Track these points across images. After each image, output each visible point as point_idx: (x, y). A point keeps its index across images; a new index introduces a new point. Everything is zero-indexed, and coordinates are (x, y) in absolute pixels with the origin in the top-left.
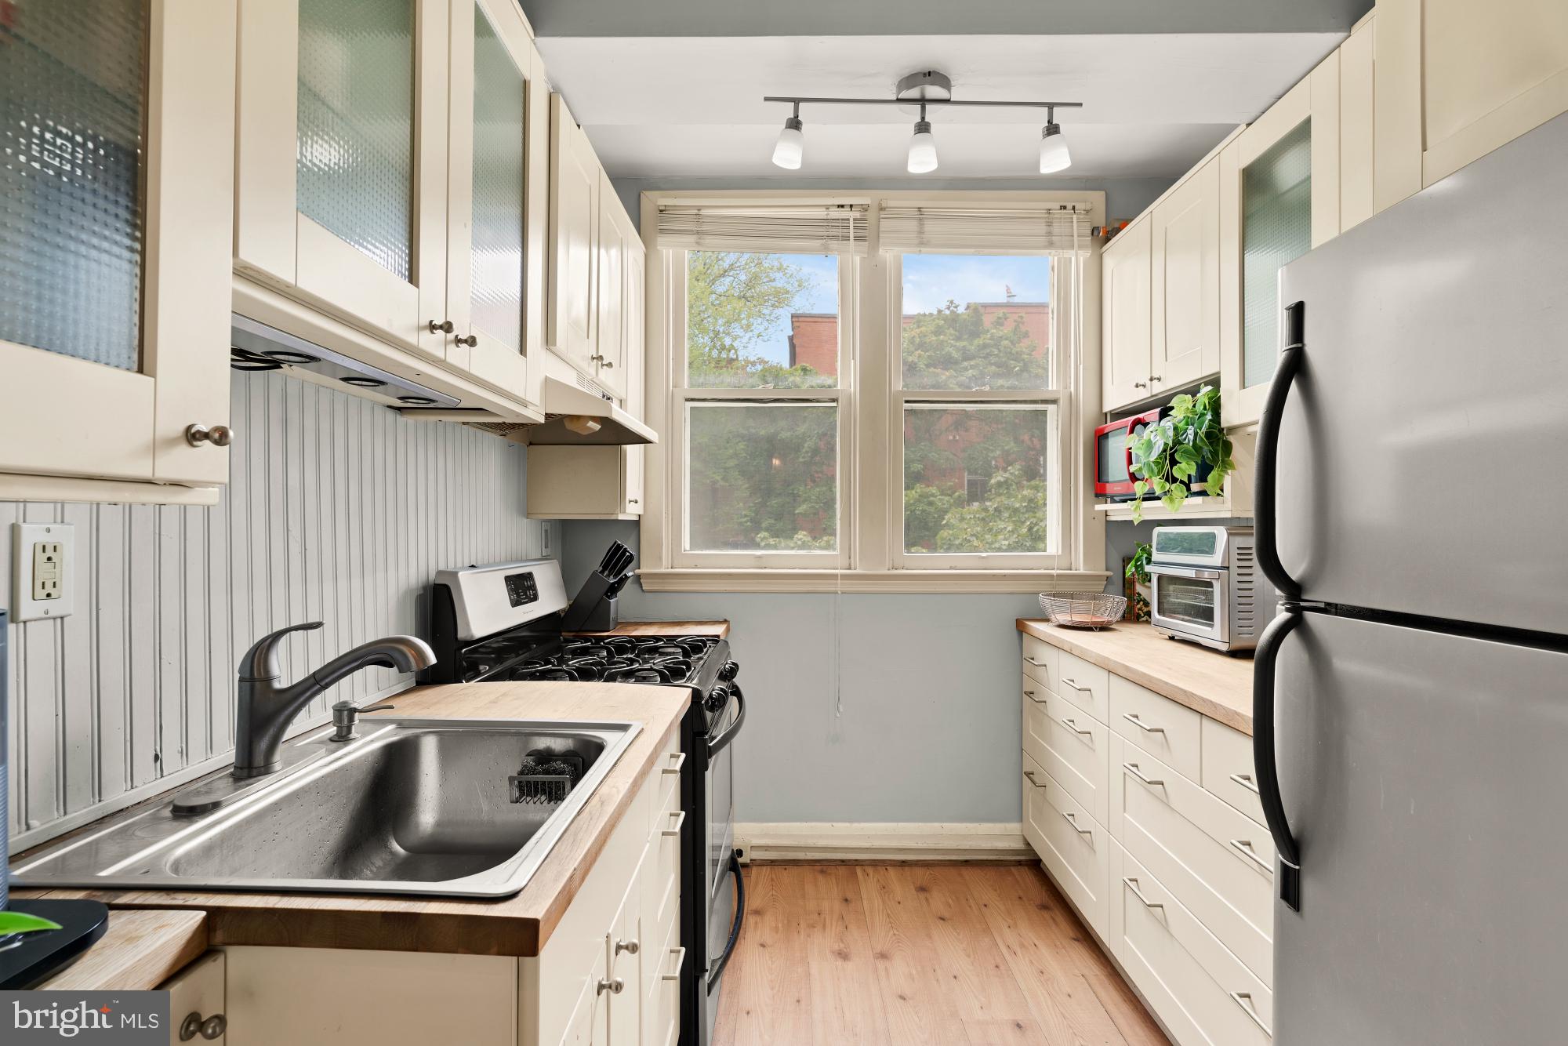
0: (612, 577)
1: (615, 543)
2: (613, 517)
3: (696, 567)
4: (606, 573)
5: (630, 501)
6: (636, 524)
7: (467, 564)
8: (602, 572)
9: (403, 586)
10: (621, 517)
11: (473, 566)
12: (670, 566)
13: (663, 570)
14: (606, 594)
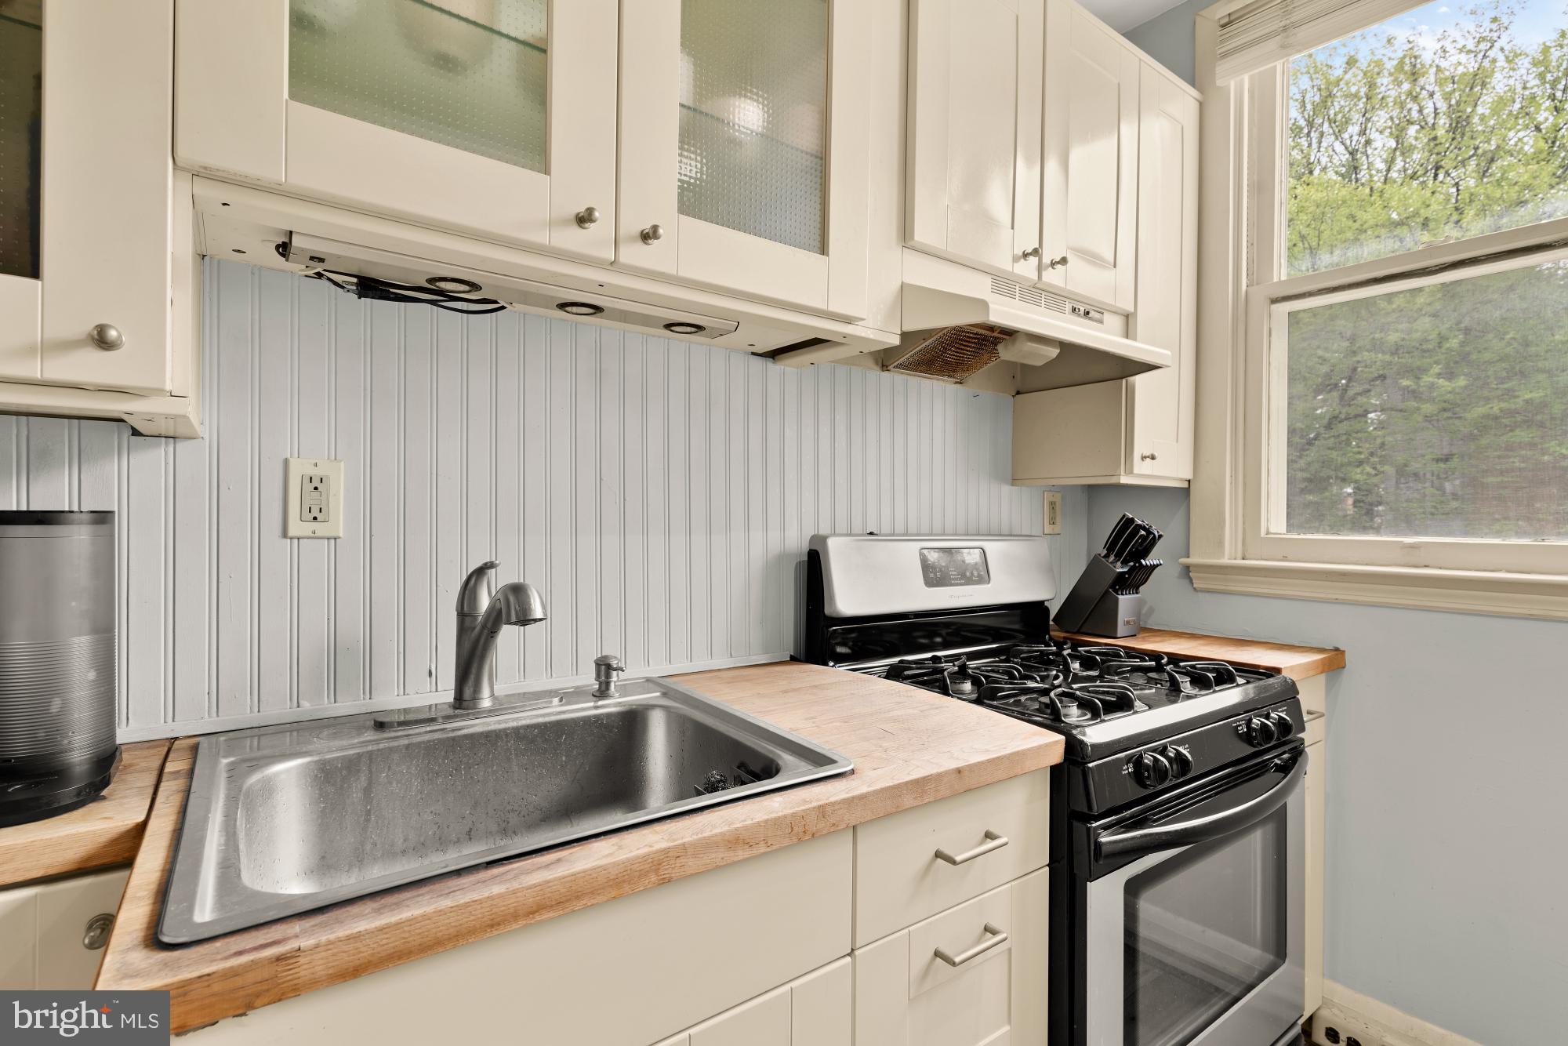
0: (1119, 563)
1: (1124, 516)
2: (1113, 481)
3: (1285, 559)
4: (1112, 558)
5: (1143, 458)
6: (1183, 494)
7: (857, 527)
8: (1107, 556)
9: (775, 547)
10: (1125, 480)
11: (871, 533)
12: (1240, 555)
13: (1225, 561)
14: (1113, 586)
